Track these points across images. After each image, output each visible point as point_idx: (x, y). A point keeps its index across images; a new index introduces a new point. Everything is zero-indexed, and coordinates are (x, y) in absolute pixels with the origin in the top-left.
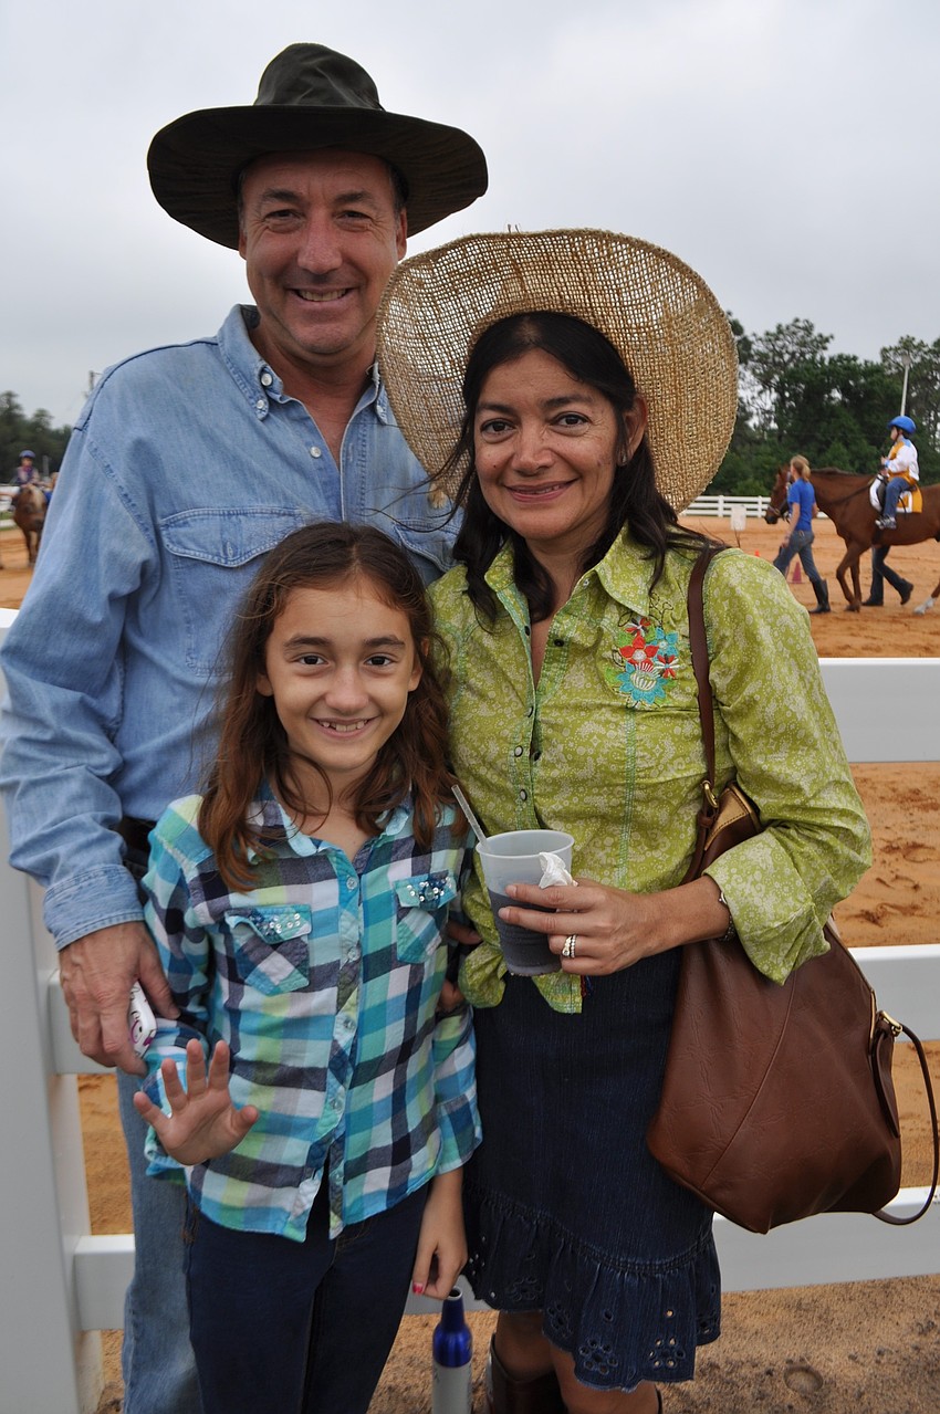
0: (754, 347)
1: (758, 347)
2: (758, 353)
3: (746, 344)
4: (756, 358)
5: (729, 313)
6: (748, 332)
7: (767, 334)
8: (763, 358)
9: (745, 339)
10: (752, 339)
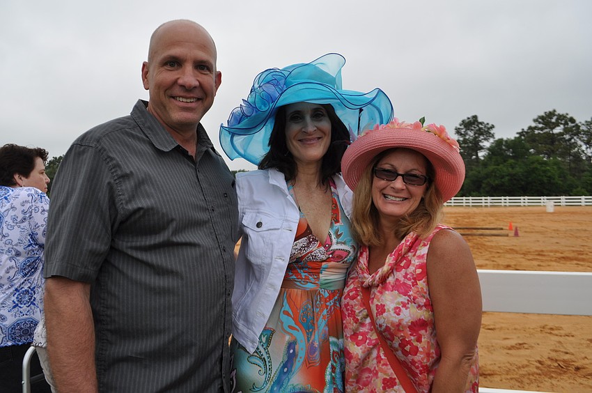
0: (581, 128)
1: (583, 128)
2: (583, 131)
3: (578, 127)
4: (582, 133)
5: (567, 114)
6: (577, 122)
7: (586, 122)
8: (585, 133)
9: (577, 125)
10: (580, 124)
